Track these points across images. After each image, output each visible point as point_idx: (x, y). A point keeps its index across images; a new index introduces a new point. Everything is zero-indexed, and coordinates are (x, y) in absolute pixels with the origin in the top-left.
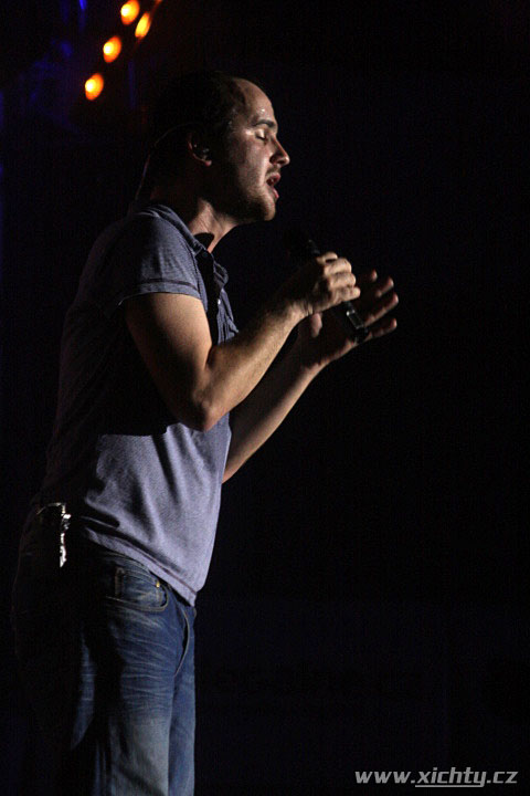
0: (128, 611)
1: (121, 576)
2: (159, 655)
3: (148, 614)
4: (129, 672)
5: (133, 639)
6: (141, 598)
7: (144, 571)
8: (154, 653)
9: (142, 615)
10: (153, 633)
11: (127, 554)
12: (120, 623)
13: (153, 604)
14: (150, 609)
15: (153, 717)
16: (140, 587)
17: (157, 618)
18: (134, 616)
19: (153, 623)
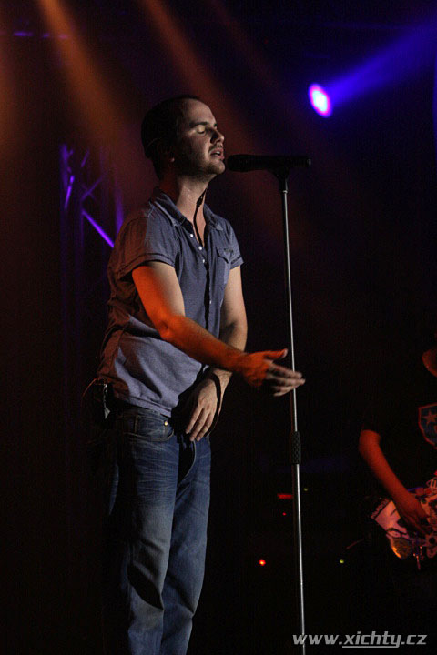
0: (143, 442)
1: (139, 420)
2: (163, 467)
3: (156, 443)
4: (142, 479)
5: (146, 459)
6: (151, 433)
7: (156, 416)
8: (160, 466)
9: (152, 444)
10: (159, 454)
11: (137, 404)
12: (139, 450)
13: (161, 436)
14: (158, 440)
15: (158, 505)
16: (151, 427)
17: (163, 445)
18: (145, 444)
19: (158, 448)
